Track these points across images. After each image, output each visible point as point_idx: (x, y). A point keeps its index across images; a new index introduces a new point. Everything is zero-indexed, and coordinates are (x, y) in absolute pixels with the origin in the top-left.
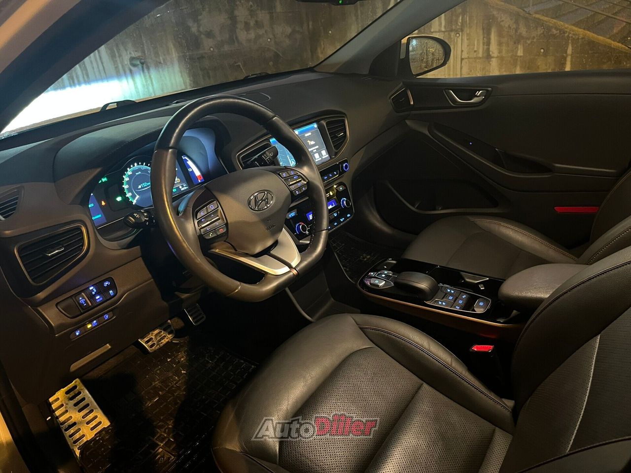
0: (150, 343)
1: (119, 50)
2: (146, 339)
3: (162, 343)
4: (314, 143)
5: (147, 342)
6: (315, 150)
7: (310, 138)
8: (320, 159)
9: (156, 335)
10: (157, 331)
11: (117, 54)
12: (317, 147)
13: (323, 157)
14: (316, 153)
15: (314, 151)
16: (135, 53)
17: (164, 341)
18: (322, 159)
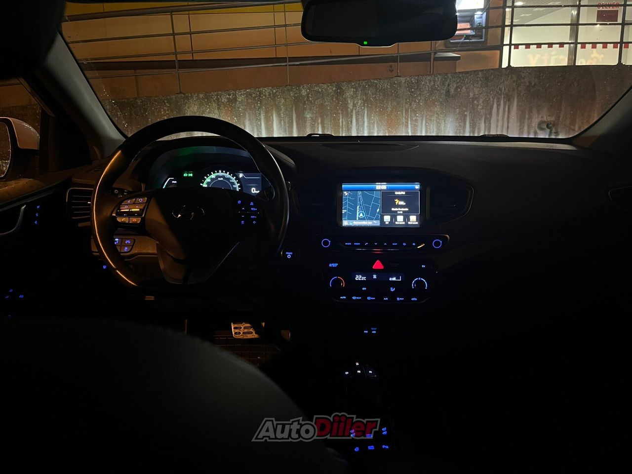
0: (237, 331)
1: (532, 112)
2: (236, 326)
3: (246, 336)
4: (405, 204)
5: (235, 328)
6: (402, 212)
7: (400, 198)
8: (404, 223)
9: (245, 328)
10: (248, 325)
11: (527, 116)
12: (407, 209)
13: (409, 223)
14: (400, 215)
15: (398, 212)
16: (548, 117)
17: (249, 336)
18: (407, 224)
